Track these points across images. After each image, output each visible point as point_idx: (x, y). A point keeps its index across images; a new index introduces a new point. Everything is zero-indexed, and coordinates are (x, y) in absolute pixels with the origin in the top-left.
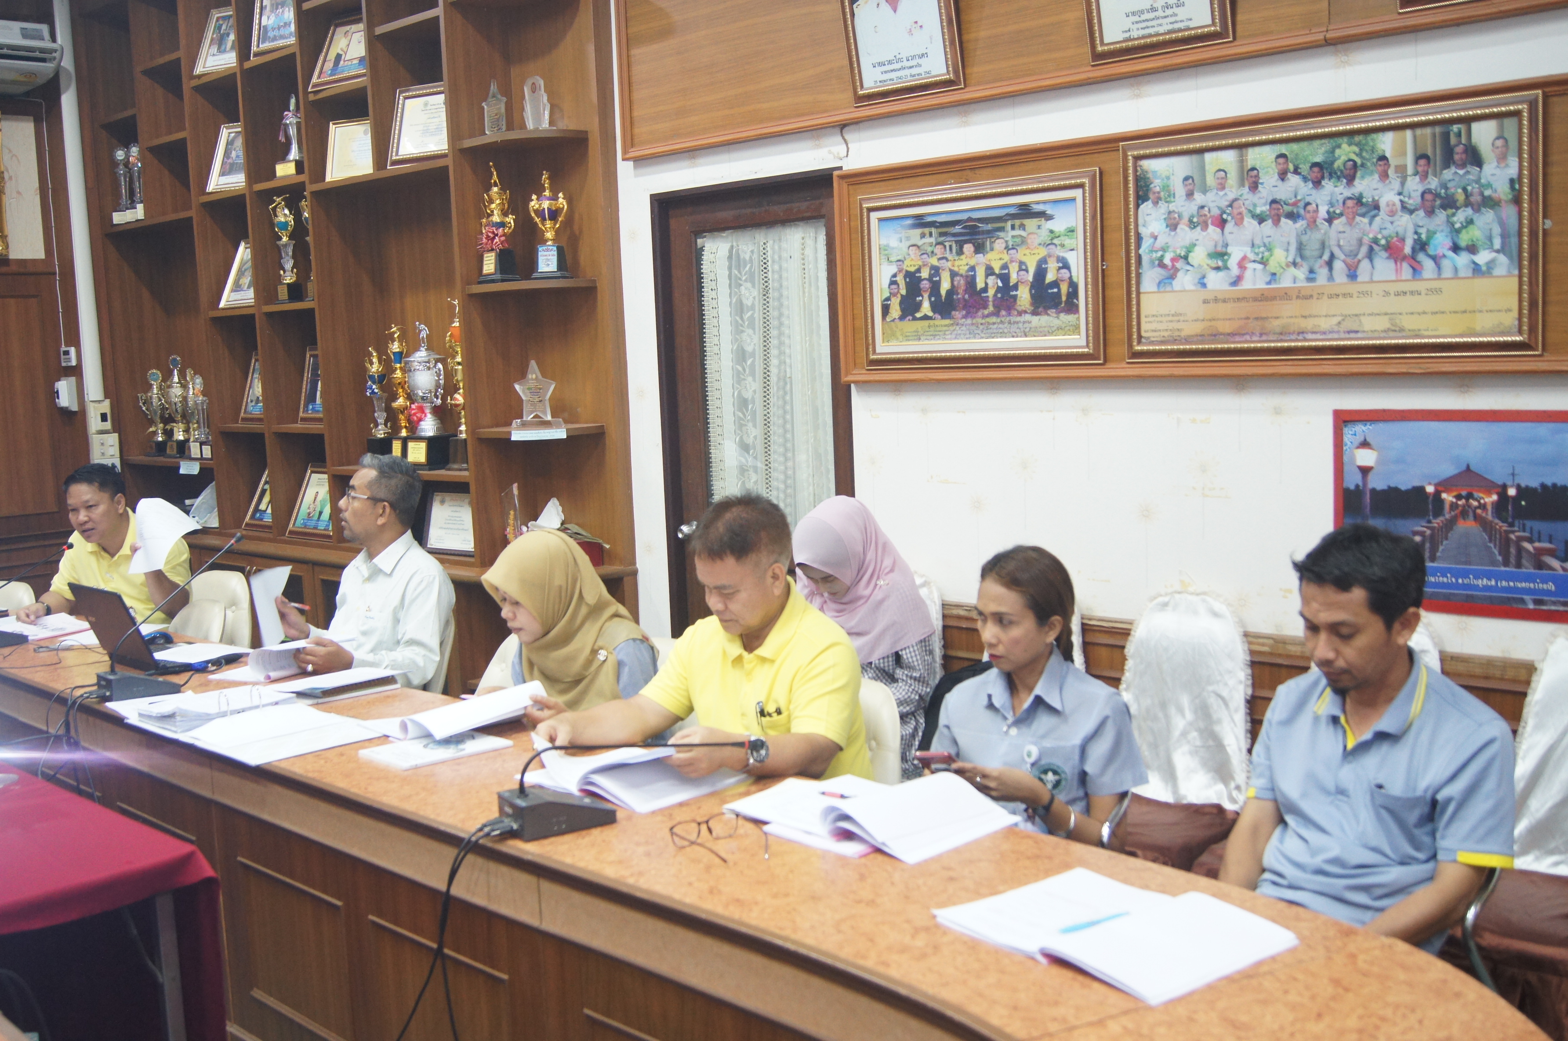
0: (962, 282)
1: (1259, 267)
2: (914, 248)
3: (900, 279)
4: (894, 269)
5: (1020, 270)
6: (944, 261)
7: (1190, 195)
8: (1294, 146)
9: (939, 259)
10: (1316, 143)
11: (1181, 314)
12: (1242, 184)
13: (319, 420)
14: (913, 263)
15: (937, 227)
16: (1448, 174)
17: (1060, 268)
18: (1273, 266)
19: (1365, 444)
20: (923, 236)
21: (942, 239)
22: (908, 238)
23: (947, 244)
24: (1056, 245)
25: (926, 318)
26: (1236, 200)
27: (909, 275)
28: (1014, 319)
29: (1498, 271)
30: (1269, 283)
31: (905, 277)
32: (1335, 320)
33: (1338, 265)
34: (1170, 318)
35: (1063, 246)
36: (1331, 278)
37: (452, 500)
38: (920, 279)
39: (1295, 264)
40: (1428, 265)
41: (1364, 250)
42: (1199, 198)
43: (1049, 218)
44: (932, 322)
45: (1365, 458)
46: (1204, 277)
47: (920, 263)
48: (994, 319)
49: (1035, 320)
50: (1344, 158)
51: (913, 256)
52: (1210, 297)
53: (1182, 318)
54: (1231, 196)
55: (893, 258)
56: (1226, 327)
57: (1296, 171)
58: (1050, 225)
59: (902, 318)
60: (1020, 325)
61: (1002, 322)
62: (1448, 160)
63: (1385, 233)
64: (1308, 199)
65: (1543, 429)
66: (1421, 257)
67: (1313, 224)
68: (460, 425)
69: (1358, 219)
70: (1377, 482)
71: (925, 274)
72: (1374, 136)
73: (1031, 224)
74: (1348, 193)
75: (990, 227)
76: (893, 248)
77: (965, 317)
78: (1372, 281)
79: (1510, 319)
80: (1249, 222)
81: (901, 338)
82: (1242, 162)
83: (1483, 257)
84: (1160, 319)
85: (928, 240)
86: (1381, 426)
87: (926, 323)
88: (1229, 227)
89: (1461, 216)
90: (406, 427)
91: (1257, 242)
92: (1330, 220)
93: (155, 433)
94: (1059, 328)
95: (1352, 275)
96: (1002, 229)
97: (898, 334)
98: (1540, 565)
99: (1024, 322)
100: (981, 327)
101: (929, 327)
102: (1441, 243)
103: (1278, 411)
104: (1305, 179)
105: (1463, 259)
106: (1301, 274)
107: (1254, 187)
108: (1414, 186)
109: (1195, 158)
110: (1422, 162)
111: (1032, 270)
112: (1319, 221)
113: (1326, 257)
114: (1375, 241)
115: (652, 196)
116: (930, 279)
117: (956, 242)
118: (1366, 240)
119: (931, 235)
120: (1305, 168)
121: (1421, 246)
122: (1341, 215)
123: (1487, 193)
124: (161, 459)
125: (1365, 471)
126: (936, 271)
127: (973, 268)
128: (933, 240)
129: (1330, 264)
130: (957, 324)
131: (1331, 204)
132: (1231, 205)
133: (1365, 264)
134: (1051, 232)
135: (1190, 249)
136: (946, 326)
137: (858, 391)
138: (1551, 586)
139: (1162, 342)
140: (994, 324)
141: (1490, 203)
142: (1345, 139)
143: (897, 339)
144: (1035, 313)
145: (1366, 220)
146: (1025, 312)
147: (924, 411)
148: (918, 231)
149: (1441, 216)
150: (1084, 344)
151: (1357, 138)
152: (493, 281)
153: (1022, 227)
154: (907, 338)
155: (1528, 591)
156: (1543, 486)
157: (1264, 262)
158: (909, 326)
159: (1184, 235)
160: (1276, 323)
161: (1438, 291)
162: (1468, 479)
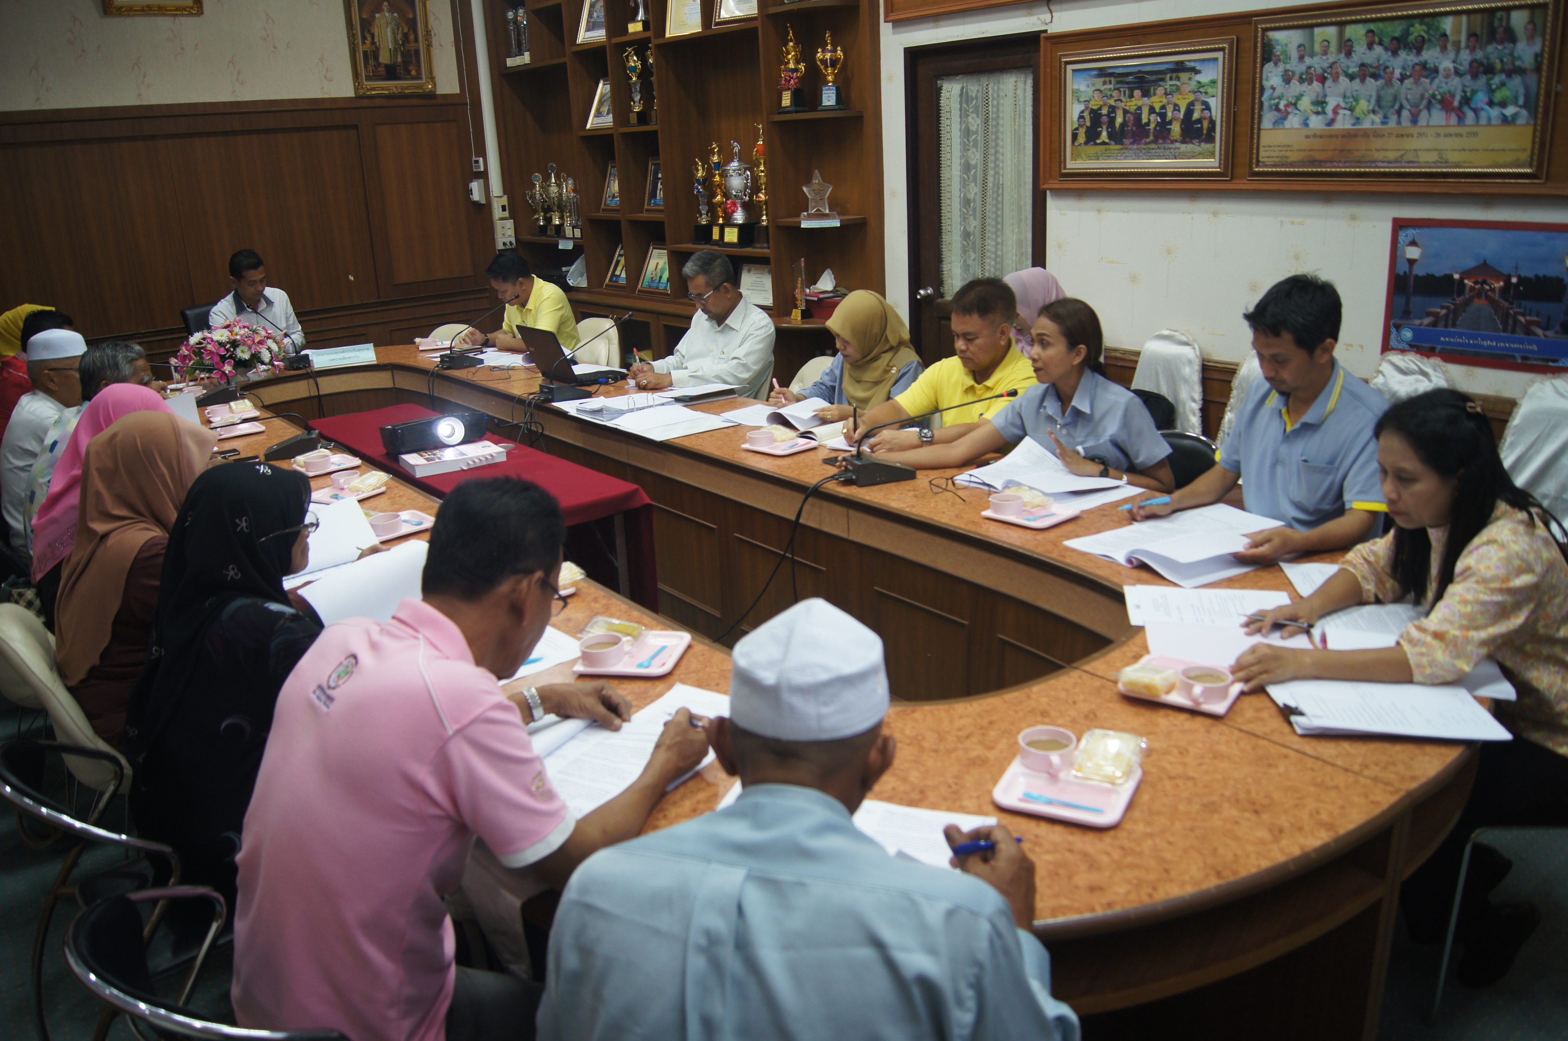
0: (1132, 118)
1: (1348, 112)
2: (1097, 92)
3: (1086, 114)
4: (1082, 107)
5: (1175, 110)
6: (1119, 102)
7: (1301, 58)
8: (1381, 25)
9: (1116, 101)
10: (1396, 23)
11: (1288, 146)
12: (1340, 51)
13: (661, 211)
14: (1096, 103)
15: (1115, 77)
16: (1490, 48)
17: (1203, 110)
18: (1358, 112)
19: (1413, 243)
20: (1104, 83)
21: (1119, 86)
22: (1093, 85)
23: (1122, 90)
24: (1201, 92)
25: (1104, 143)
26: (1335, 63)
27: (1092, 111)
28: (1167, 146)
29: (1521, 121)
30: (1354, 125)
31: (1090, 113)
32: (1398, 154)
33: (1405, 113)
34: (1282, 148)
35: (1206, 93)
36: (1399, 123)
37: (756, 269)
38: (1101, 115)
39: (1374, 112)
40: (1470, 115)
41: (1425, 102)
42: (1308, 61)
43: (1197, 72)
44: (1107, 147)
45: (1413, 253)
46: (1307, 119)
47: (1102, 103)
49: (1183, 147)
50: (1416, 34)
51: (1096, 98)
52: (1311, 133)
53: (1289, 149)
54: (1331, 60)
55: (1082, 99)
56: (1320, 156)
57: (1380, 43)
58: (1198, 77)
59: (1086, 143)
60: (1172, 150)
61: (1159, 148)
62: (1492, 37)
63: (1440, 90)
64: (1388, 64)
65: (1540, 237)
66: (1466, 109)
67: (1389, 83)
68: (762, 216)
69: (1422, 79)
70: (1419, 271)
72: (1439, 19)
73: (1184, 76)
74: (1416, 60)
75: (1154, 77)
76: (1082, 92)
77: (1132, 143)
78: (1428, 126)
79: (1525, 156)
80: (1344, 81)
81: (1084, 157)
82: (1341, 34)
83: (1510, 111)
84: (1273, 149)
86: (1426, 231)
88: (1328, 83)
89: (1496, 80)
90: (722, 217)
91: (1348, 94)
92: (1402, 79)
93: (538, 220)
95: (1414, 120)
96: (1163, 80)
97: (1083, 155)
98: (1528, 332)
99: (1175, 148)
100: (1144, 151)
101: (1106, 150)
102: (1481, 98)
103: (1353, 218)
104: (1386, 49)
105: (1495, 112)
106: (1377, 119)
107: (1349, 54)
108: (1465, 57)
109: (1307, 31)
110: (1473, 39)
111: (1183, 110)
112: (1394, 80)
113: (1397, 107)
114: (1434, 96)
115: (905, 49)
117: (1129, 88)
118: (1427, 95)
119: (1110, 83)
120: (1387, 41)
121: (1466, 101)
122: (1410, 76)
123: (1518, 63)
124: (544, 238)
125: (1412, 262)
127: (1140, 108)
128: (1111, 86)
129: (1399, 113)
130: (1127, 149)
131: (1404, 68)
132: (1331, 67)
133: (1424, 114)
134: (1199, 82)
135: (1299, 98)
136: (1118, 150)
137: (1051, 195)
138: (1535, 348)
139: (1274, 166)
140: (1153, 149)
142: (1418, 21)
143: (1082, 158)
145: (1427, 81)
146: (1176, 141)
147: (1099, 211)
148: (1102, 80)
149: (1483, 79)
150: (1217, 165)
151: (1427, 20)
152: (789, 112)
153: (1178, 78)
154: (1089, 158)
155: (1518, 350)
156: (1537, 277)
157: (1351, 110)
158: (1091, 149)
159: (1296, 87)
160: (1356, 154)
161: (1475, 134)
162: (1484, 270)
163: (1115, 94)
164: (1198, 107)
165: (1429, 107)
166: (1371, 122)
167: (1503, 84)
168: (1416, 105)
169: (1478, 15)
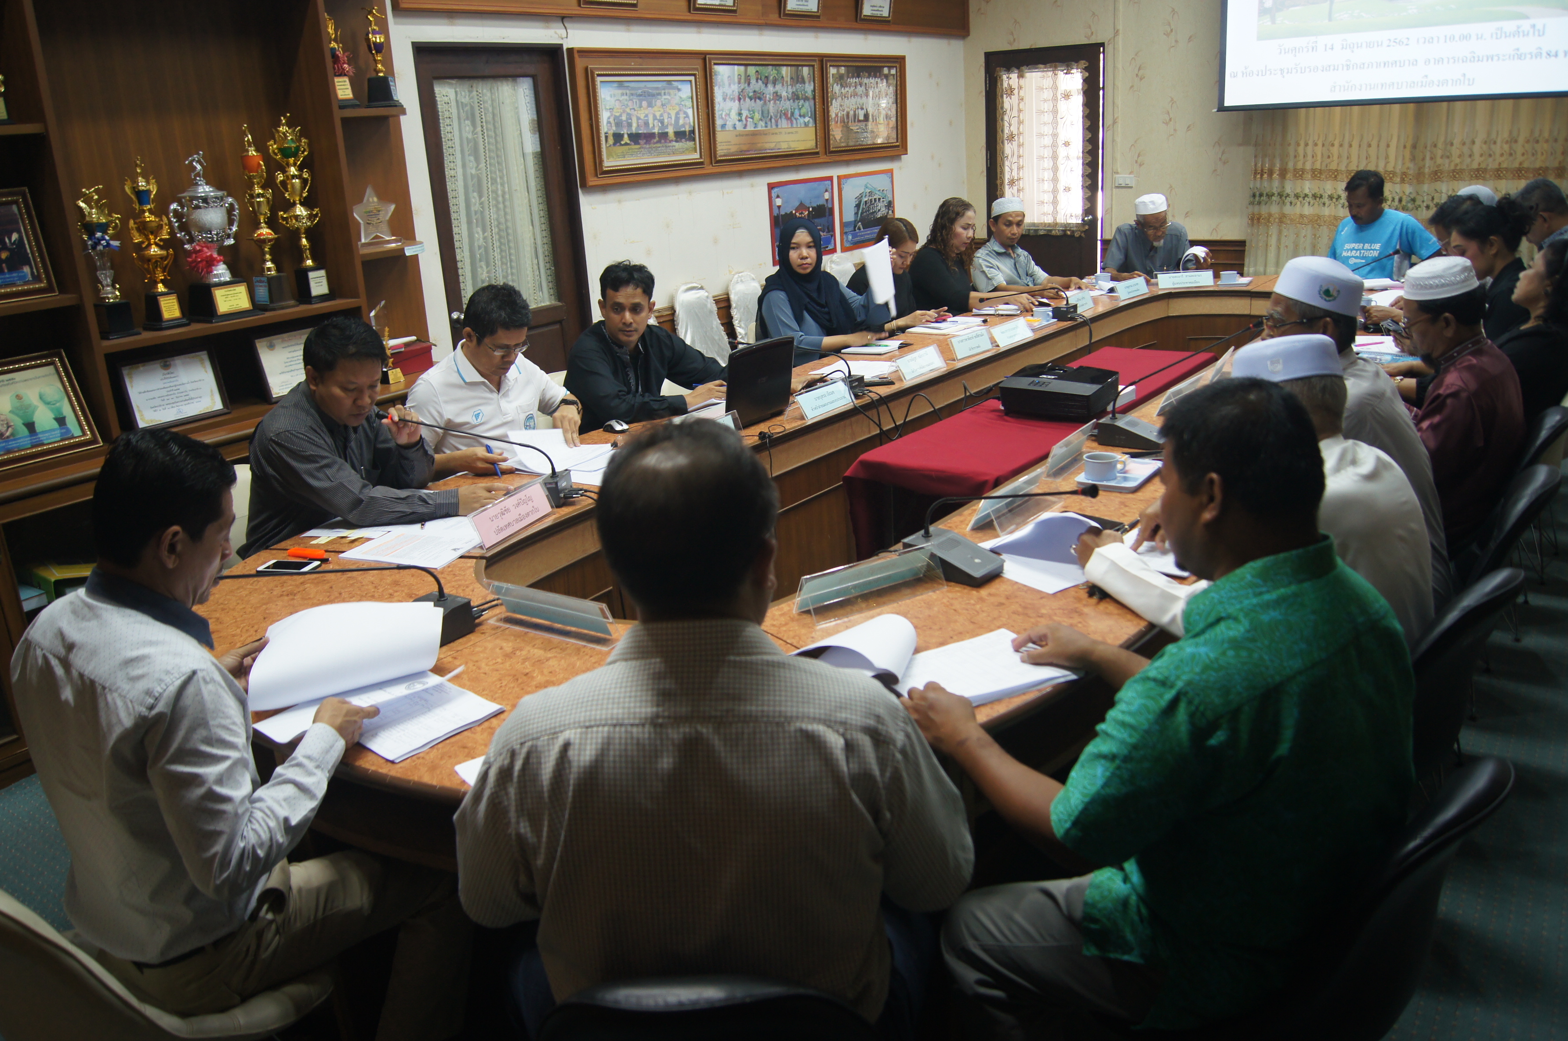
7: (730, 85)
8: (761, 68)
10: (767, 67)
11: (729, 142)
18: (755, 121)
19: (778, 197)
20: (623, 94)
21: (632, 97)
22: (615, 95)
27: (616, 118)
29: (810, 125)
32: (774, 144)
33: (773, 120)
34: (726, 144)
35: (685, 106)
39: (761, 120)
40: (794, 121)
43: (679, 90)
45: (778, 202)
48: (659, 145)
49: (677, 145)
50: (773, 75)
52: (738, 134)
53: (730, 144)
55: (608, 107)
56: (744, 148)
58: (680, 94)
59: (614, 144)
60: (671, 148)
61: (663, 146)
62: (797, 82)
67: (765, 103)
68: (264, 261)
70: (782, 213)
71: (624, 118)
72: (781, 67)
73: (672, 92)
76: (607, 101)
77: (646, 143)
79: (813, 143)
80: (747, 100)
81: (615, 156)
82: (746, 71)
83: (807, 119)
84: (723, 144)
85: (625, 97)
87: (627, 147)
89: (802, 102)
94: (687, 149)
95: (777, 126)
96: (659, 94)
97: (614, 154)
99: (672, 146)
100: (654, 149)
101: (629, 149)
102: (797, 112)
103: (752, 186)
105: (801, 120)
107: (749, 84)
108: (790, 90)
111: (673, 118)
115: (413, 43)
116: (627, 121)
117: (639, 100)
119: (626, 94)
120: (763, 78)
121: (792, 114)
125: (779, 207)
126: (629, 116)
127: (646, 116)
129: (771, 120)
130: (643, 148)
134: (681, 98)
135: (730, 110)
136: (637, 149)
139: (724, 156)
140: (659, 147)
141: (806, 99)
142: (774, 67)
144: (676, 141)
147: (620, 201)
148: (621, 92)
149: (797, 101)
150: (699, 157)
151: (777, 67)
153: (669, 94)
154: (618, 157)
156: (817, 206)
157: (752, 118)
158: (619, 149)
160: (759, 145)
161: (796, 132)
162: (802, 206)
163: (630, 103)
164: (682, 116)
165: (781, 117)
166: (761, 126)
167: (803, 106)
168: (776, 116)
169: (794, 68)
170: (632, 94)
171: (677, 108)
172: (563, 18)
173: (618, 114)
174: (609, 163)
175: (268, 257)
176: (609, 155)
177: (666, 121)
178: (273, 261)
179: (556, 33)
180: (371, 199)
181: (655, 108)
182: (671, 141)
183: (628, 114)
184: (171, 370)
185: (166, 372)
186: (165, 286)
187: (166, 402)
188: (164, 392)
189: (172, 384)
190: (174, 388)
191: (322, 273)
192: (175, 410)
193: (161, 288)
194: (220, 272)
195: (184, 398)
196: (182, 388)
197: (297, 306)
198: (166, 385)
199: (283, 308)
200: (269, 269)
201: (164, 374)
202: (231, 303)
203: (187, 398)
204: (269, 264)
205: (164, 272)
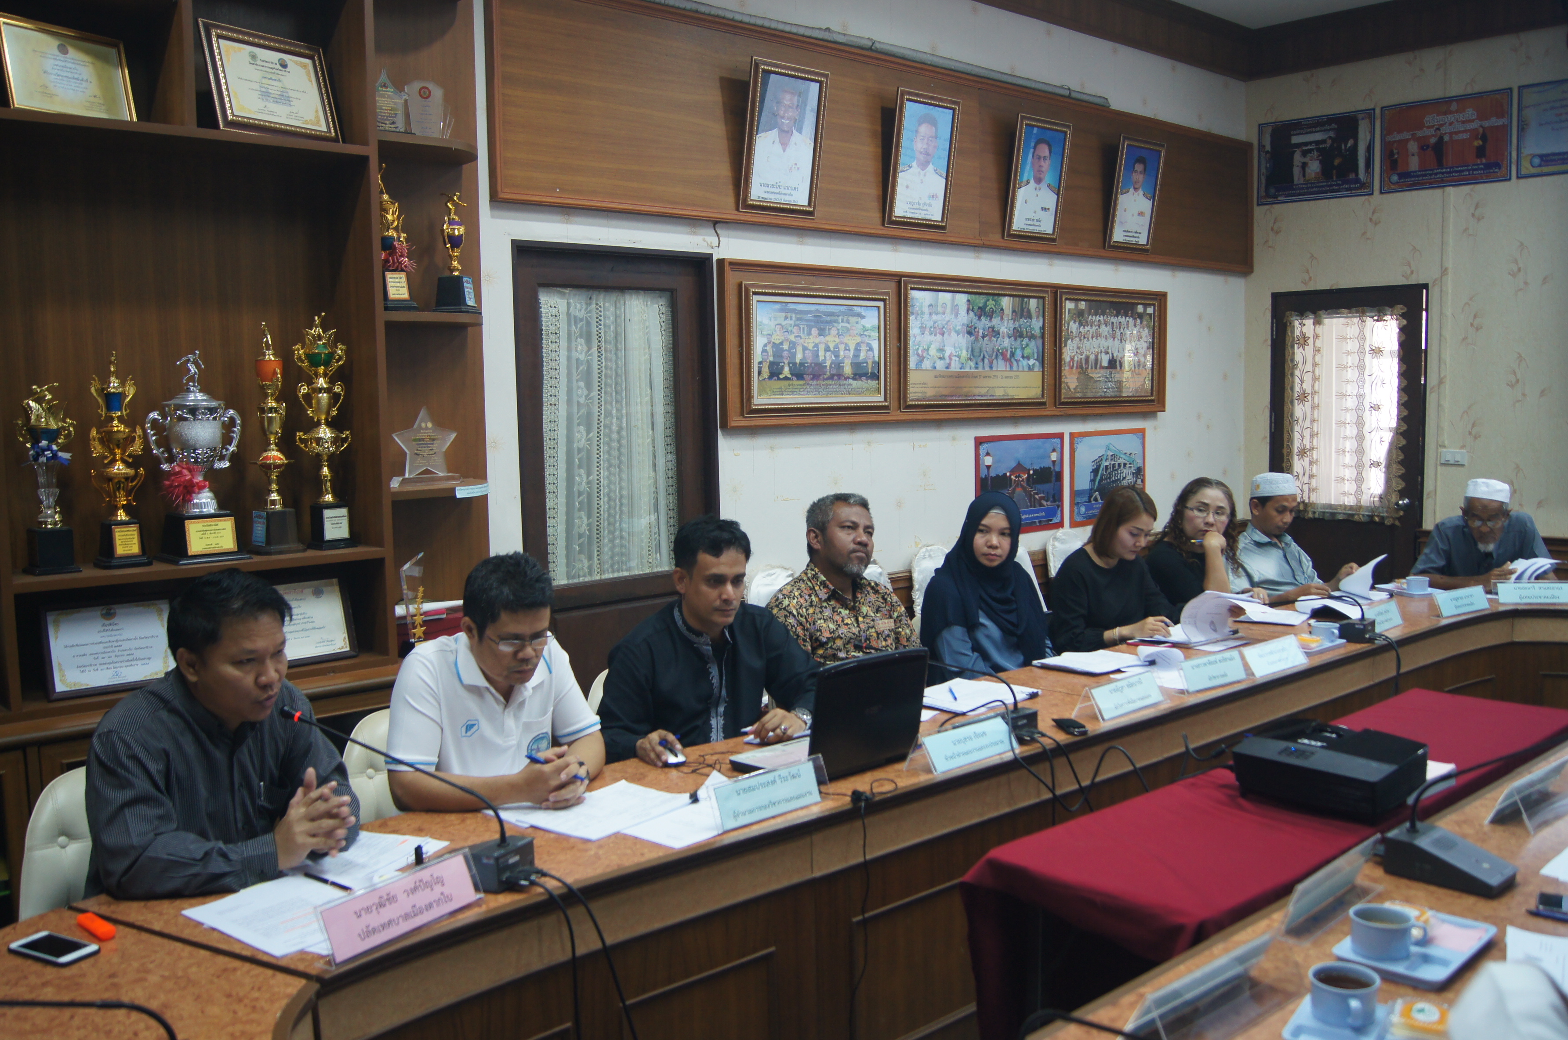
1: (957, 359)
7: (931, 314)
8: (973, 296)
10: (982, 296)
11: (925, 384)
12: (952, 313)
15: (796, 314)
16: (1022, 320)
19: (988, 454)
20: (786, 318)
21: (798, 322)
26: (949, 321)
29: (1036, 369)
30: (961, 368)
32: (986, 390)
33: (986, 361)
34: (921, 386)
35: (869, 336)
39: (970, 359)
40: (1015, 363)
41: (995, 354)
42: (934, 317)
43: (863, 317)
45: (988, 461)
46: (935, 363)
48: (830, 382)
49: (854, 383)
50: (989, 307)
52: (938, 374)
53: (926, 386)
54: (947, 319)
55: (765, 333)
56: (945, 392)
57: (973, 310)
58: (863, 322)
60: (846, 386)
61: (835, 384)
62: (1022, 316)
63: (1002, 346)
64: (976, 325)
65: (1039, 442)
66: (1013, 360)
68: (270, 492)
69: (993, 338)
70: (993, 474)
71: (786, 346)
72: (1001, 298)
73: (853, 319)
74: (990, 325)
75: (829, 318)
76: (765, 325)
78: (997, 371)
79: (1039, 391)
80: (953, 334)
81: (769, 392)
82: (953, 299)
83: (1032, 362)
84: (917, 386)
85: (788, 322)
86: (992, 444)
87: (787, 382)
88: (946, 335)
89: (1026, 341)
91: (956, 345)
92: (983, 337)
94: (868, 390)
95: (991, 367)
96: (836, 322)
97: (768, 390)
98: (1041, 505)
99: (848, 385)
100: (823, 387)
101: (789, 385)
102: (1018, 353)
103: (954, 439)
104: (975, 315)
105: (1024, 362)
106: (972, 364)
107: (957, 315)
110: (1014, 314)
112: (979, 337)
113: (982, 357)
114: (998, 350)
115: (514, 242)
116: (789, 350)
117: (807, 326)
118: (995, 350)
119: (791, 319)
120: (976, 308)
121: (1013, 354)
122: (987, 335)
123: (1033, 332)
125: (988, 467)
126: (793, 345)
128: (792, 322)
129: (983, 360)
130: (808, 384)
131: (984, 330)
132: (947, 324)
133: (995, 361)
134: (864, 326)
136: (800, 385)
138: (1043, 514)
139: (918, 400)
140: (830, 385)
141: (1032, 337)
142: (991, 297)
143: (767, 394)
144: (854, 379)
145: (995, 339)
146: (848, 378)
147: (772, 448)
148: (784, 315)
150: (883, 400)
151: (995, 298)
153: (849, 321)
154: (774, 393)
155: (1037, 518)
156: (1040, 468)
158: (775, 384)
159: (928, 338)
160: (965, 390)
161: (1017, 377)
162: (1019, 468)
163: (795, 330)
164: (864, 348)
165: (997, 357)
166: (970, 367)
167: (1027, 345)
168: (991, 356)
169: (1017, 299)
170: (798, 319)
171: (858, 339)
172: (715, 223)
173: (777, 342)
174: (760, 400)
175: (274, 487)
176: (762, 391)
177: (842, 353)
178: (279, 492)
179: (704, 240)
180: (425, 424)
181: (828, 338)
182: (847, 378)
183: (791, 342)
184: (115, 620)
185: (107, 622)
186: (128, 513)
187: (100, 661)
188: (99, 648)
189: (112, 639)
190: (115, 644)
191: (344, 511)
192: (110, 672)
193: (121, 515)
194: (203, 500)
195: (126, 658)
196: (126, 645)
197: (304, 550)
198: (104, 640)
199: (281, 553)
200: (273, 502)
201: (104, 625)
202: (209, 541)
203: (130, 658)
204: (274, 496)
205: (127, 496)
